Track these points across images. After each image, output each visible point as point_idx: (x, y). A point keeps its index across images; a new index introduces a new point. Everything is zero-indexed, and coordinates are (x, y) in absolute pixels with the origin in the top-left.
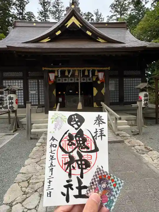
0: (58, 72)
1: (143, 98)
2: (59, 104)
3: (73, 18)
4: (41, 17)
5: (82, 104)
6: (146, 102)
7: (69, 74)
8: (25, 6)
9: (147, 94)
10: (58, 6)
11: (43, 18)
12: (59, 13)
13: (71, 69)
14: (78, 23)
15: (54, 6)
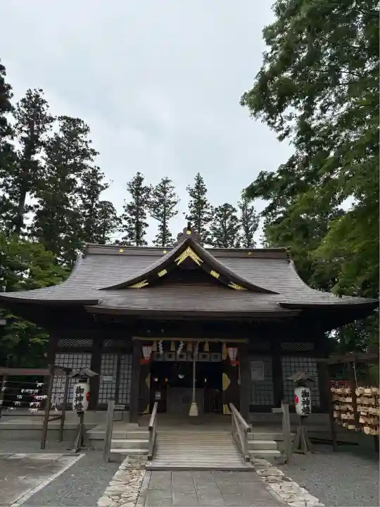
0: (158, 345)
1: (300, 399)
2: (156, 404)
3: (189, 250)
4: (128, 215)
5: (198, 405)
6: (306, 406)
7: (177, 349)
8: (98, 192)
9: (308, 390)
10: (165, 193)
11: (134, 217)
12: (166, 206)
13: (181, 340)
14: (195, 258)
15: (156, 194)
